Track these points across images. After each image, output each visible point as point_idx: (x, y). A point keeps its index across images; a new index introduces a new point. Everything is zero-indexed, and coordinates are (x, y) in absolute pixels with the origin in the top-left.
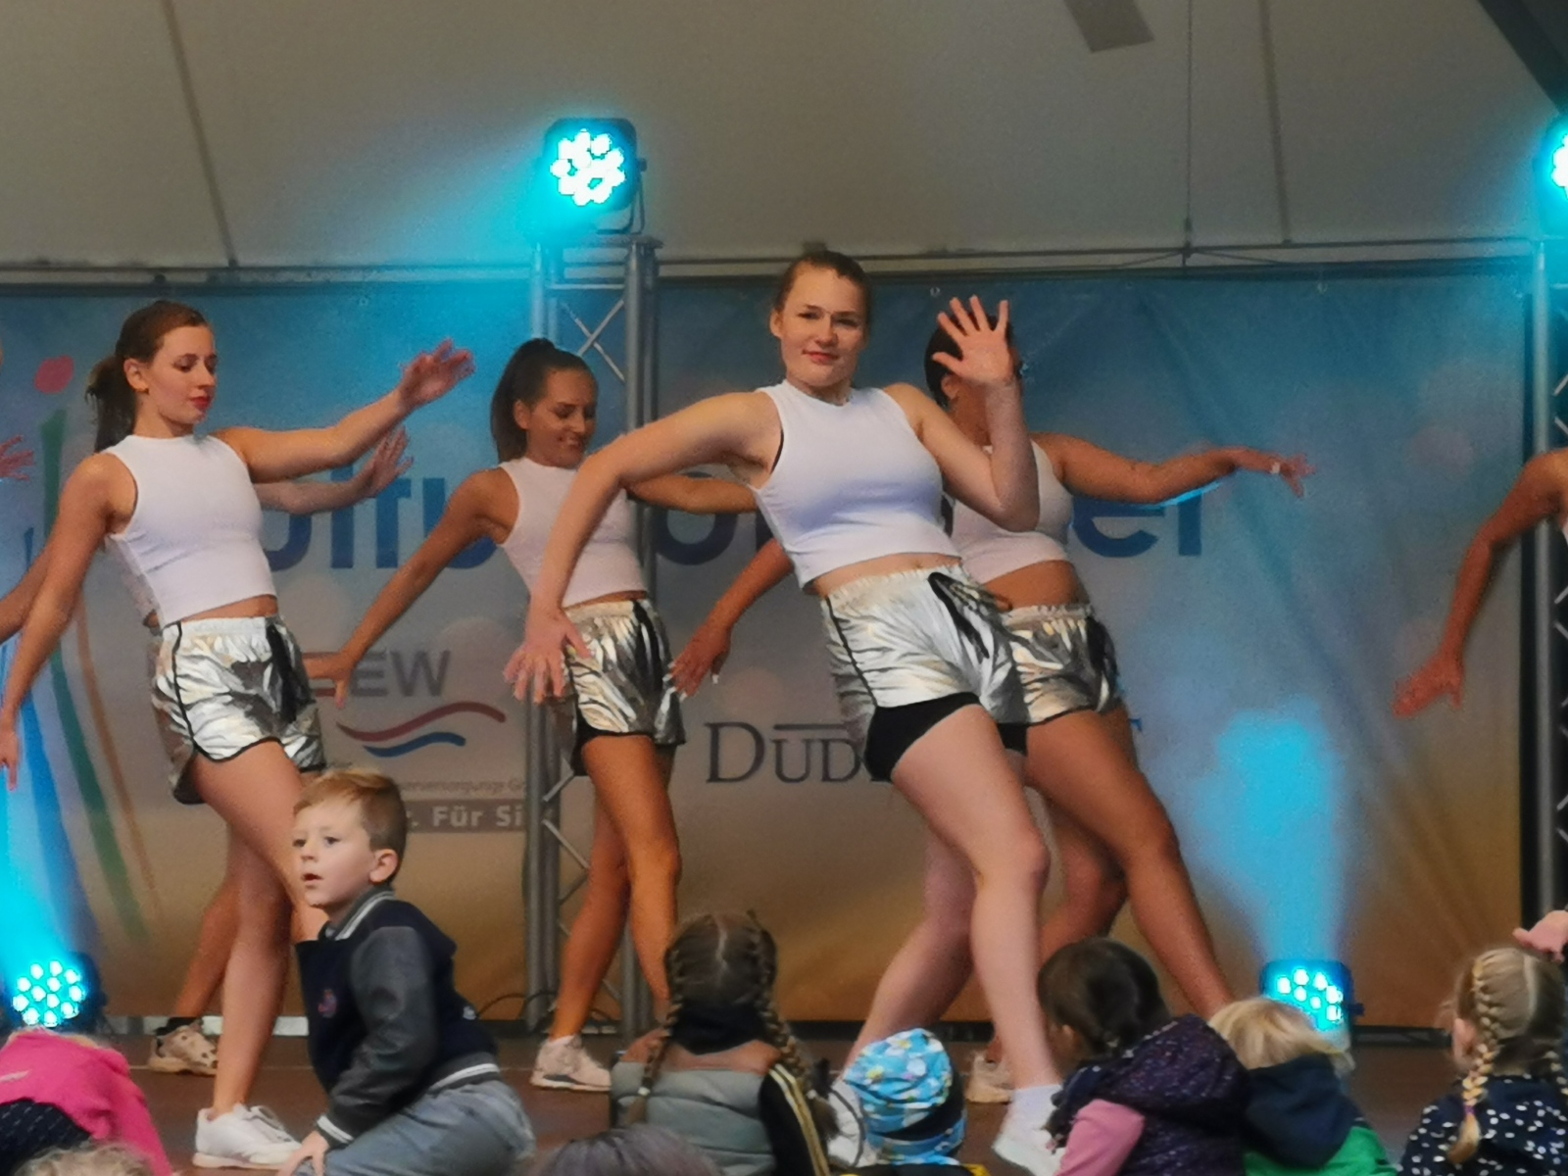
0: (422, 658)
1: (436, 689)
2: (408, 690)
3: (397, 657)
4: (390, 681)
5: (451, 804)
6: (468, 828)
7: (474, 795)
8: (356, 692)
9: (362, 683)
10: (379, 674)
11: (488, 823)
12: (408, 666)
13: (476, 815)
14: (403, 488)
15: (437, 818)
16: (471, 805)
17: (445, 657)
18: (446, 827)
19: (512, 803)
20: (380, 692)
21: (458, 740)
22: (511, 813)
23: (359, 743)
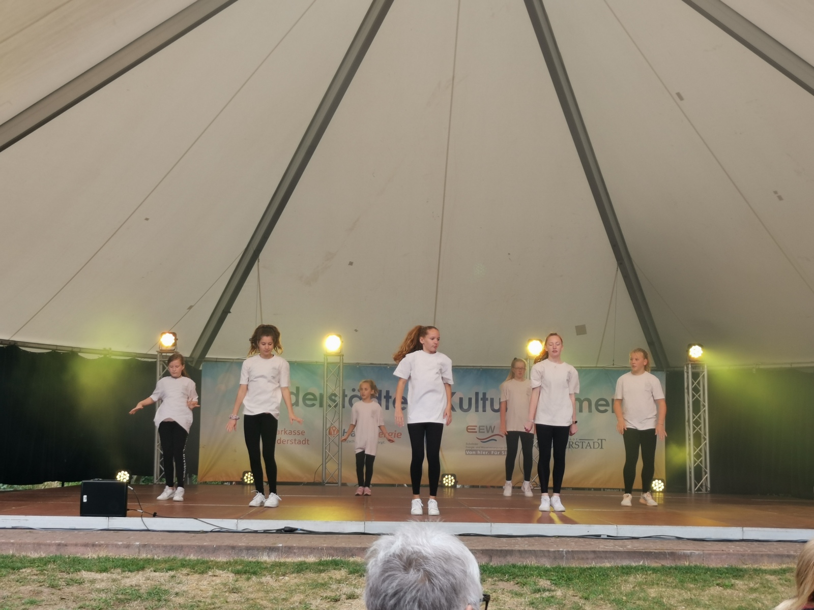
0: (491, 427)
1: (492, 432)
2: (488, 432)
3: (486, 426)
4: (485, 430)
5: (494, 451)
6: (497, 455)
7: (498, 449)
8: (479, 432)
9: (481, 431)
10: (484, 429)
11: (501, 454)
12: (488, 429)
13: (499, 453)
14: (487, 399)
15: (492, 453)
16: (498, 451)
17: (494, 427)
18: (494, 454)
19: (504, 451)
20: (484, 432)
21: (496, 440)
22: (504, 452)
23: (480, 441)
